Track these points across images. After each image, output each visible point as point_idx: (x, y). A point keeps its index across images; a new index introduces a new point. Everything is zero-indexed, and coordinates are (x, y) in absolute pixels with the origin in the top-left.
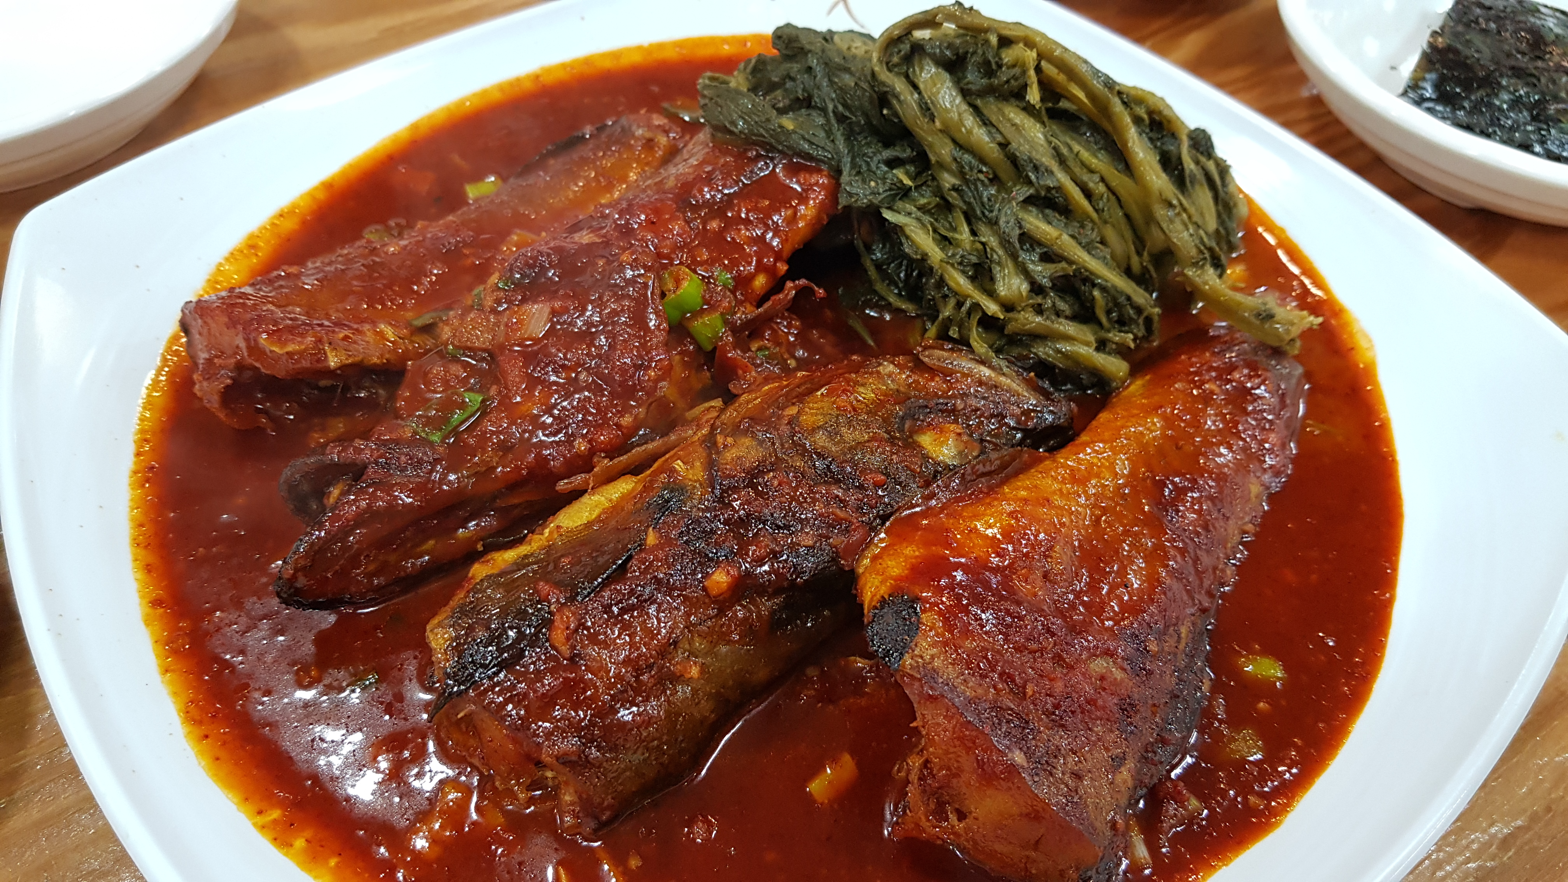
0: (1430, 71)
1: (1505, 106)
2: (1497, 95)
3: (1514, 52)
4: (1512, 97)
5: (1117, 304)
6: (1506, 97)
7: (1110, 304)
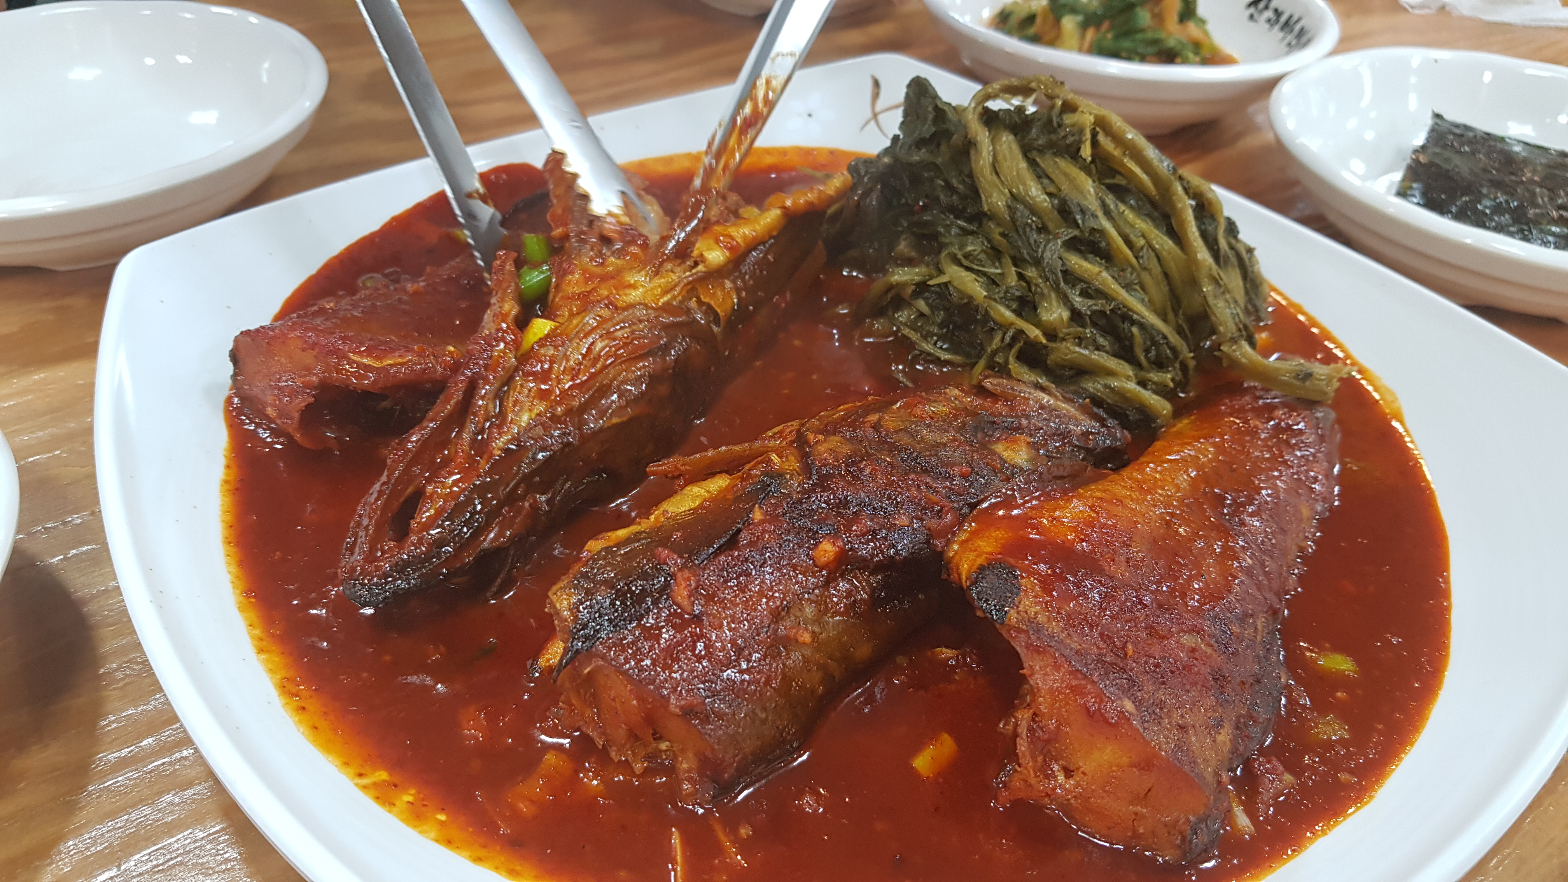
0: (1415, 181)
1: (1488, 211)
2: (1480, 203)
3: (1490, 169)
4: (1493, 203)
5: (1154, 343)
6: (1488, 203)
7: (1149, 343)
